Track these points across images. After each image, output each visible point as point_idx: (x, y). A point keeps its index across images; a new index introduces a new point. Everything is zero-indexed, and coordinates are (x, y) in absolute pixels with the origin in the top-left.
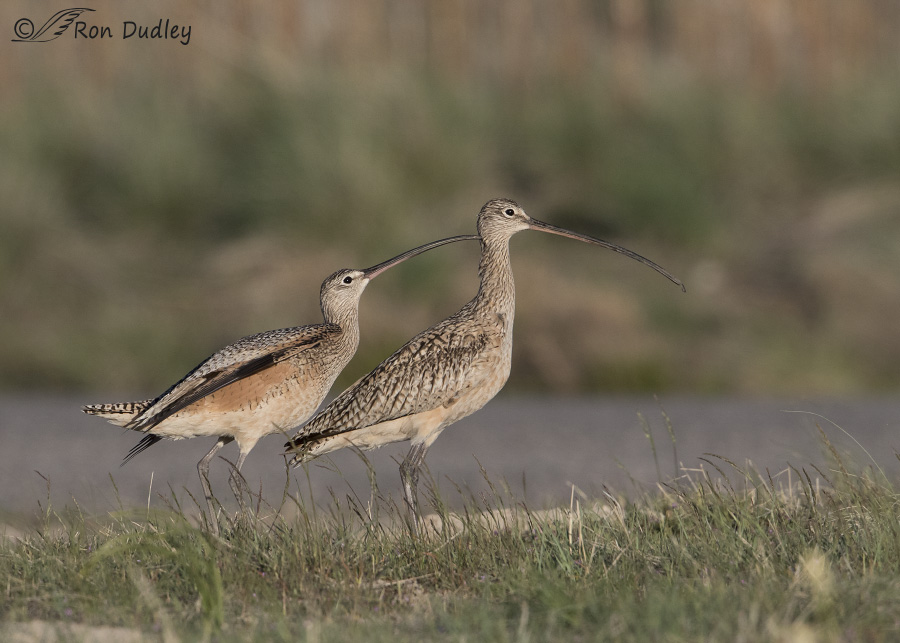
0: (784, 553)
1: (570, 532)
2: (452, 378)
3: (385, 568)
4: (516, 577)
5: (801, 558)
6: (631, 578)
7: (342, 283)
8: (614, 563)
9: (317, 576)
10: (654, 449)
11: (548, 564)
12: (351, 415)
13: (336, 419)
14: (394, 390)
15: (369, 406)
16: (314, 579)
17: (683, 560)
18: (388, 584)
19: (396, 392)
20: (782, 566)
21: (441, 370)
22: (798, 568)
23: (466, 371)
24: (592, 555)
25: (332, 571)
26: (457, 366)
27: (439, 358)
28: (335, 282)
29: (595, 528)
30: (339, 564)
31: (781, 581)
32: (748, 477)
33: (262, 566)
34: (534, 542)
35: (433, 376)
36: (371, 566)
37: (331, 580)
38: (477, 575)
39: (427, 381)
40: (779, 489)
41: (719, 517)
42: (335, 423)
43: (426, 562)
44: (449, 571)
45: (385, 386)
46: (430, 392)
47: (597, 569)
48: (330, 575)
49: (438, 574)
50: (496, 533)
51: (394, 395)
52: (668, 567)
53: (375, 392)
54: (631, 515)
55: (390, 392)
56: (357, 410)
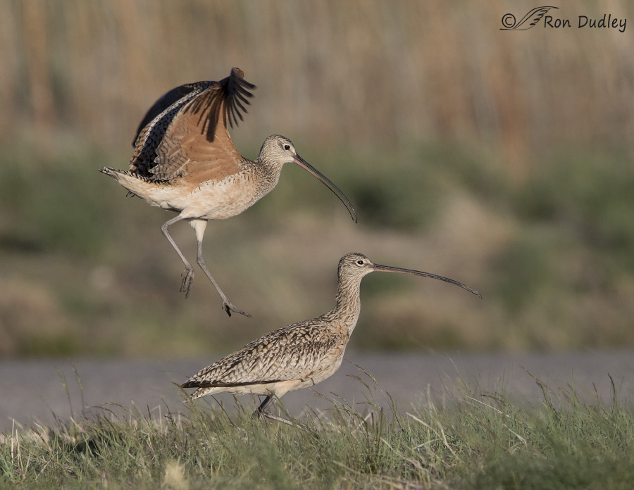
1: (12, 450)
2: (312, 361)
5: (168, 466)
6: (54, 480)
7: (284, 145)
8: (42, 471)
12: (237, 373)
13: (224, 375)
14: (270, 361)
15: (250, 369)
17: (89, 468)
19: (272, 363)
20: (156, 472)
21: (305, 355)
22: (167, 472)
23: (321, 359)
24: (27, 466)
26: (316, 354)
27: (305, 346)
28: (282, 140)
29: (29, 448)
31: (155, 481)
35: (299, 357)
39: (294, 360)
42: (224, 377)
45: (264, 357)
46: (294, 367)
47: (31, 475)
51: (270, 365)
52: (78, 474)
53: (256, 360)
55: (267, 361)
56: (241, 370)
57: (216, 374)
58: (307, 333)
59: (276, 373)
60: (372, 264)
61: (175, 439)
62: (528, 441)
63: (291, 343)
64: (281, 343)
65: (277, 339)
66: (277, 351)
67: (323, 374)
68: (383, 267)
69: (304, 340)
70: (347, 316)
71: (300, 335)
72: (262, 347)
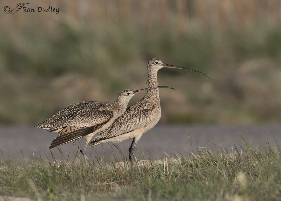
0: (231, 174)
1: (164, 167)
2: (145, 119)
3: (107, 179)
4: (147, 181)
5: (236, 175)
6: (183, 181)
7: (127, 94)
8: (178, 177)
9: (85, 181)
10: (191, 141)
11: (157, 177)
12: (113, 132)
15: (119, 129)
16: (84, 182)
17: (200, 176)
18: (108, 184)
19: (128, 124)
20: (231, 178)
21: (142, 117)
22: (235, 178)
23: (149, 116)
24: (171, 174)
25: (90, 180)
26: (147, 115)
27: (141, 112)
28: (124, 93)
29: (172, 166)
30: (92, 177)
31: (230, 182)
32: (220, 150)
33: (68, 178)
34: (153, 170)
35: (140, 118)
36: (102, 178)
37: (90, 183)
38: (135, 181)
39: (138, 120)
40: (229, 154)
41: (211, 162)
42: (108, 135)
43: (119, 177)
44: (127, 179)
45: (124, 122)
46: (139, 123)
47: (173, 178)
48: (90, 181)
49: (123, 180)
50: (141, 168)
51: (127, 125)
52: (195, 178)
53: (120, 124)
54: (183, 162)
55: (125, 124)
56: (115, 130)
57: (104, 135)
58: (140, 106)
59: (131, 128)
60: (163, 64)
61: (239, 163)
63: (134, 112)
64: (130, 114)
65: (128, 113)
67: (153, 123)
69: (139, 110)
71: (137, 107)
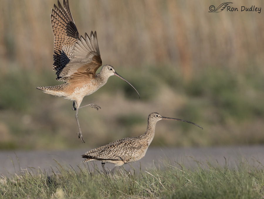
0: (49, 191)
7: (110, 68)
12: (102, 155)
13: (98, 155)
14: (115, 152)
15: (107, 154)
17: (22, 193)
21: (128, 152)
22: (53, 194)
23: (135, 154)
26: (133, 152)
27: (129, 148)
28: (109, 66)
31: (48, 198)
32: (39, 171)
35: (126, 152)
42: (97, 156)
51: (115, 154)
52: (18, 195)
53: (110, 151)
55: (114, 152)
56: (104, 154)
57: (95, 154)
58: (131, 143)
60: (161, 117)
62: (192, 182)
63: (124, 146)
64: (120, 146)
65: (119, 144)
66: (118, 149)
68: (165, 118)
69: (129, 146)
70: (149, 137)
71: (128, 144)
72: (113, 146)
